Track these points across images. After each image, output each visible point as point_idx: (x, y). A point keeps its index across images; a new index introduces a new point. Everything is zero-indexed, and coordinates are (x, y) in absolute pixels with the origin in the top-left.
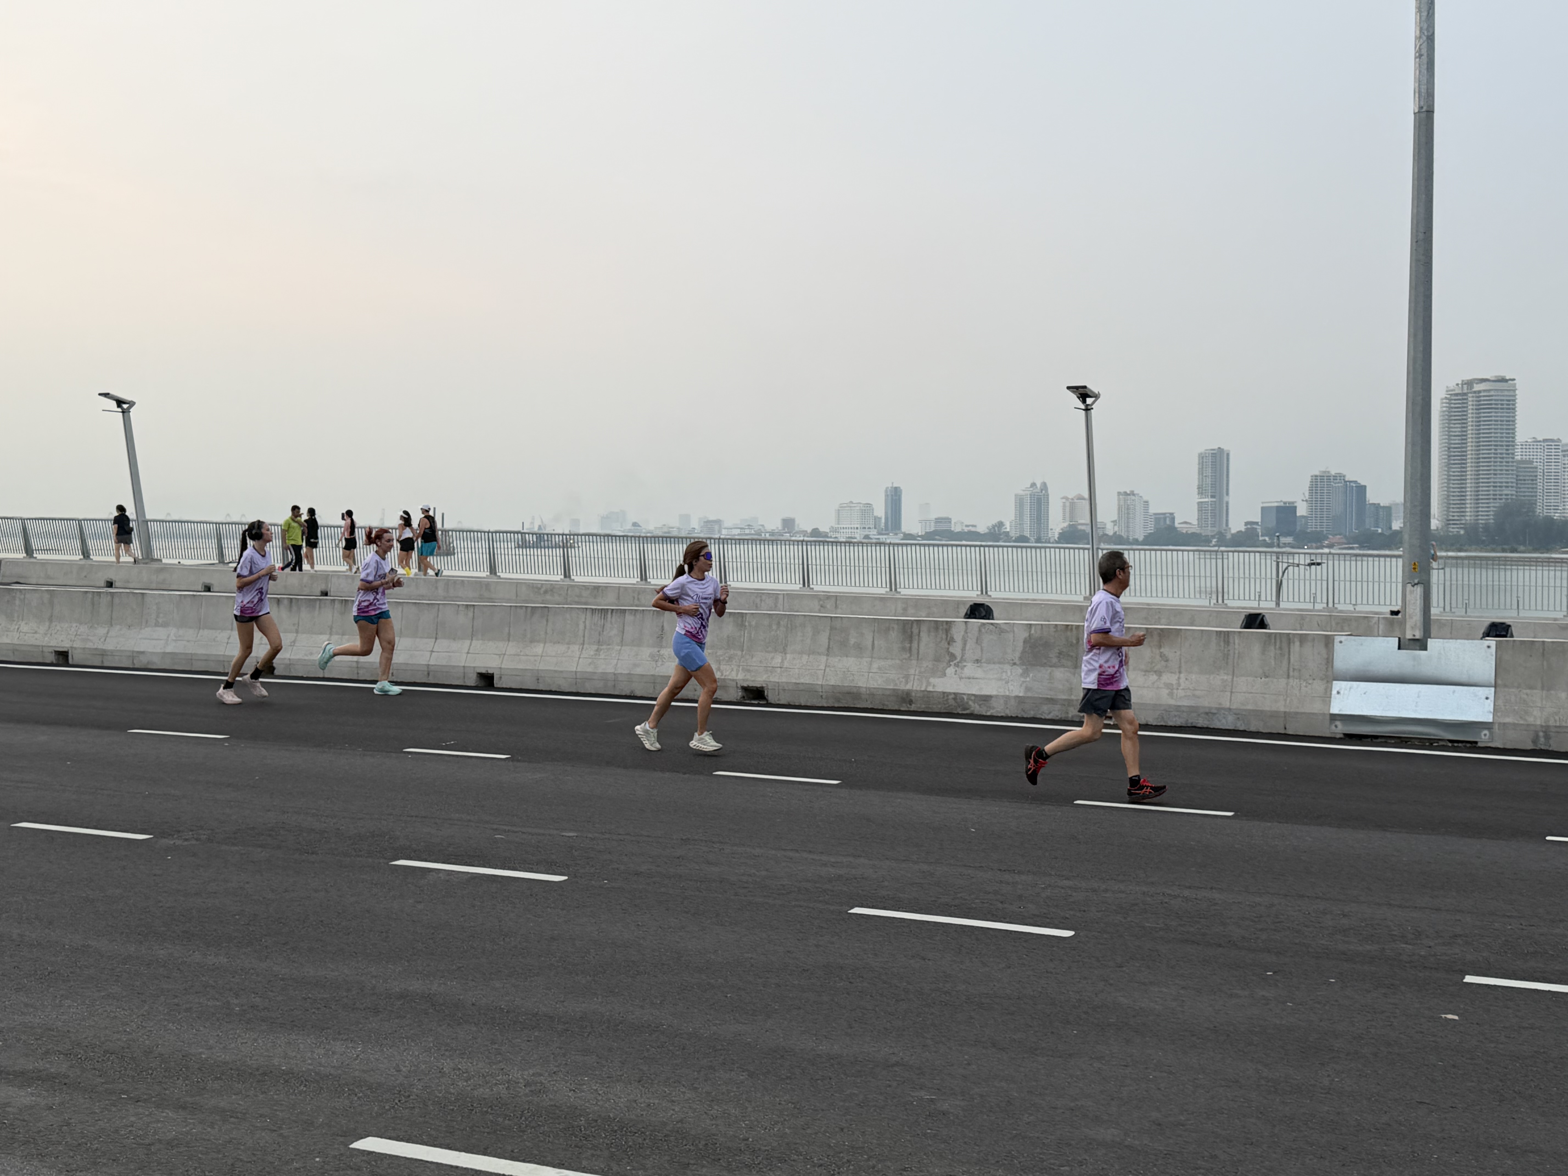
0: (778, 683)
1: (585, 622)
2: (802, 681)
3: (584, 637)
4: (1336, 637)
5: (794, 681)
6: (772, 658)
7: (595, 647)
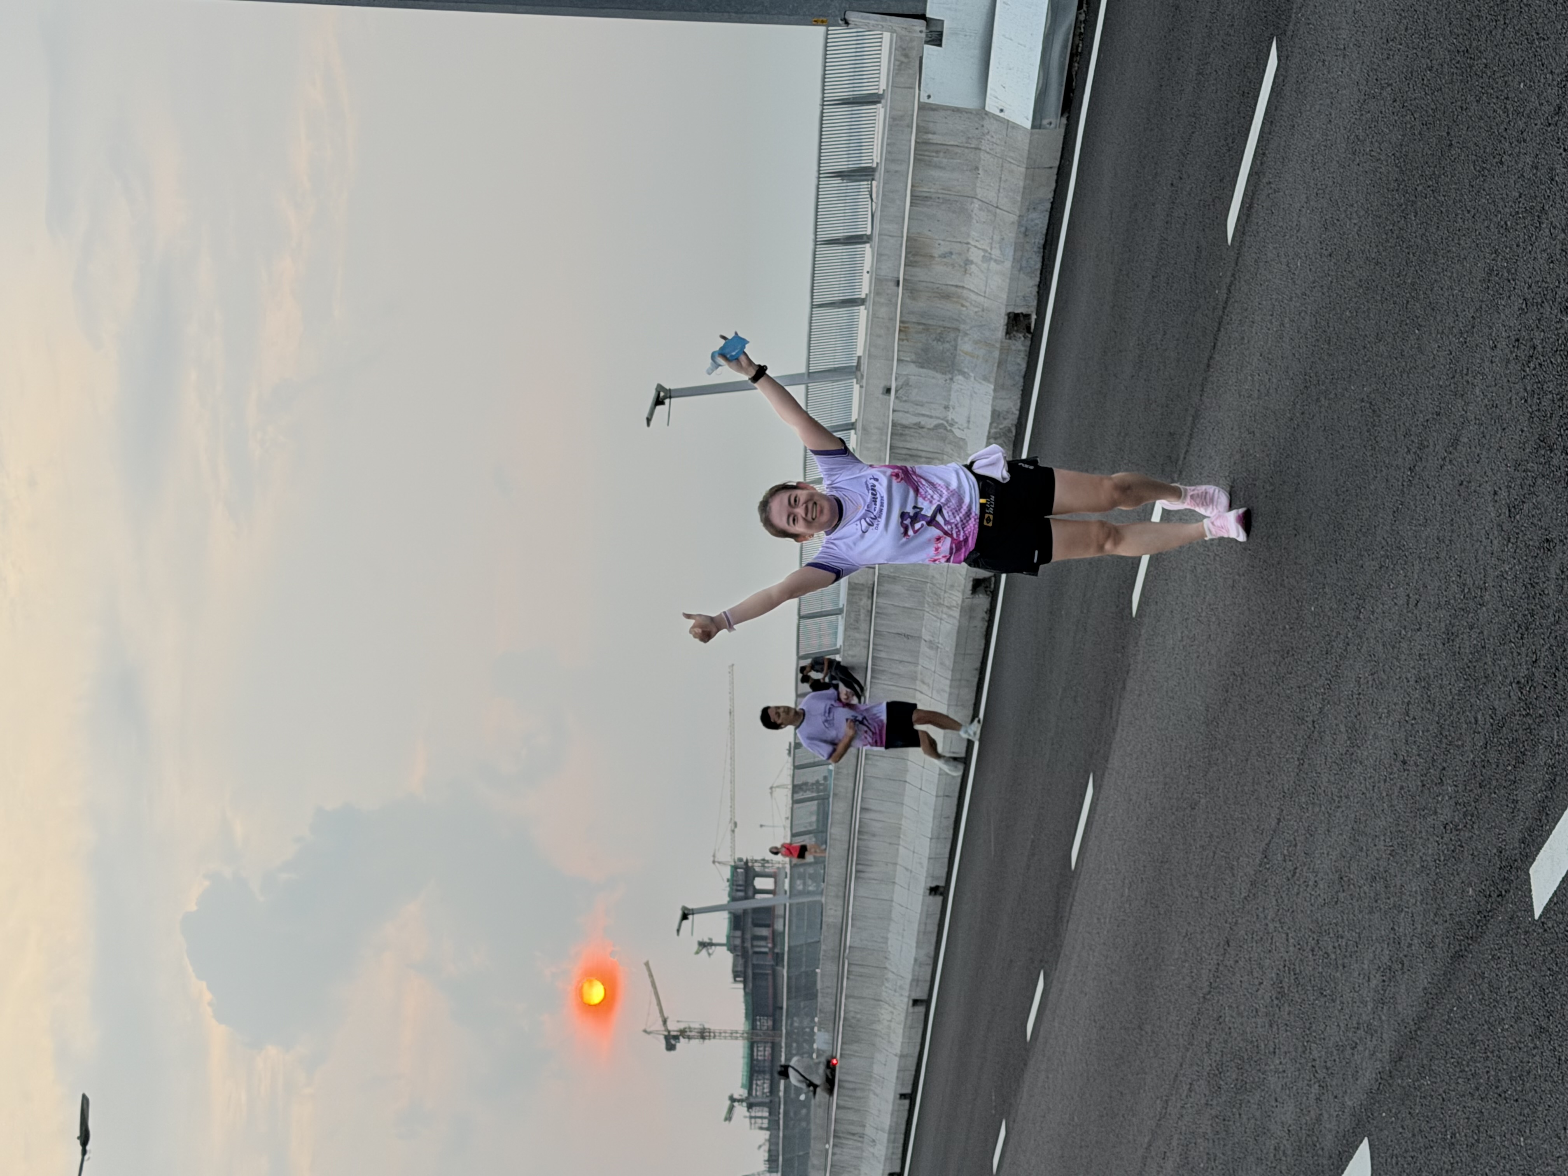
4: (922, 100)
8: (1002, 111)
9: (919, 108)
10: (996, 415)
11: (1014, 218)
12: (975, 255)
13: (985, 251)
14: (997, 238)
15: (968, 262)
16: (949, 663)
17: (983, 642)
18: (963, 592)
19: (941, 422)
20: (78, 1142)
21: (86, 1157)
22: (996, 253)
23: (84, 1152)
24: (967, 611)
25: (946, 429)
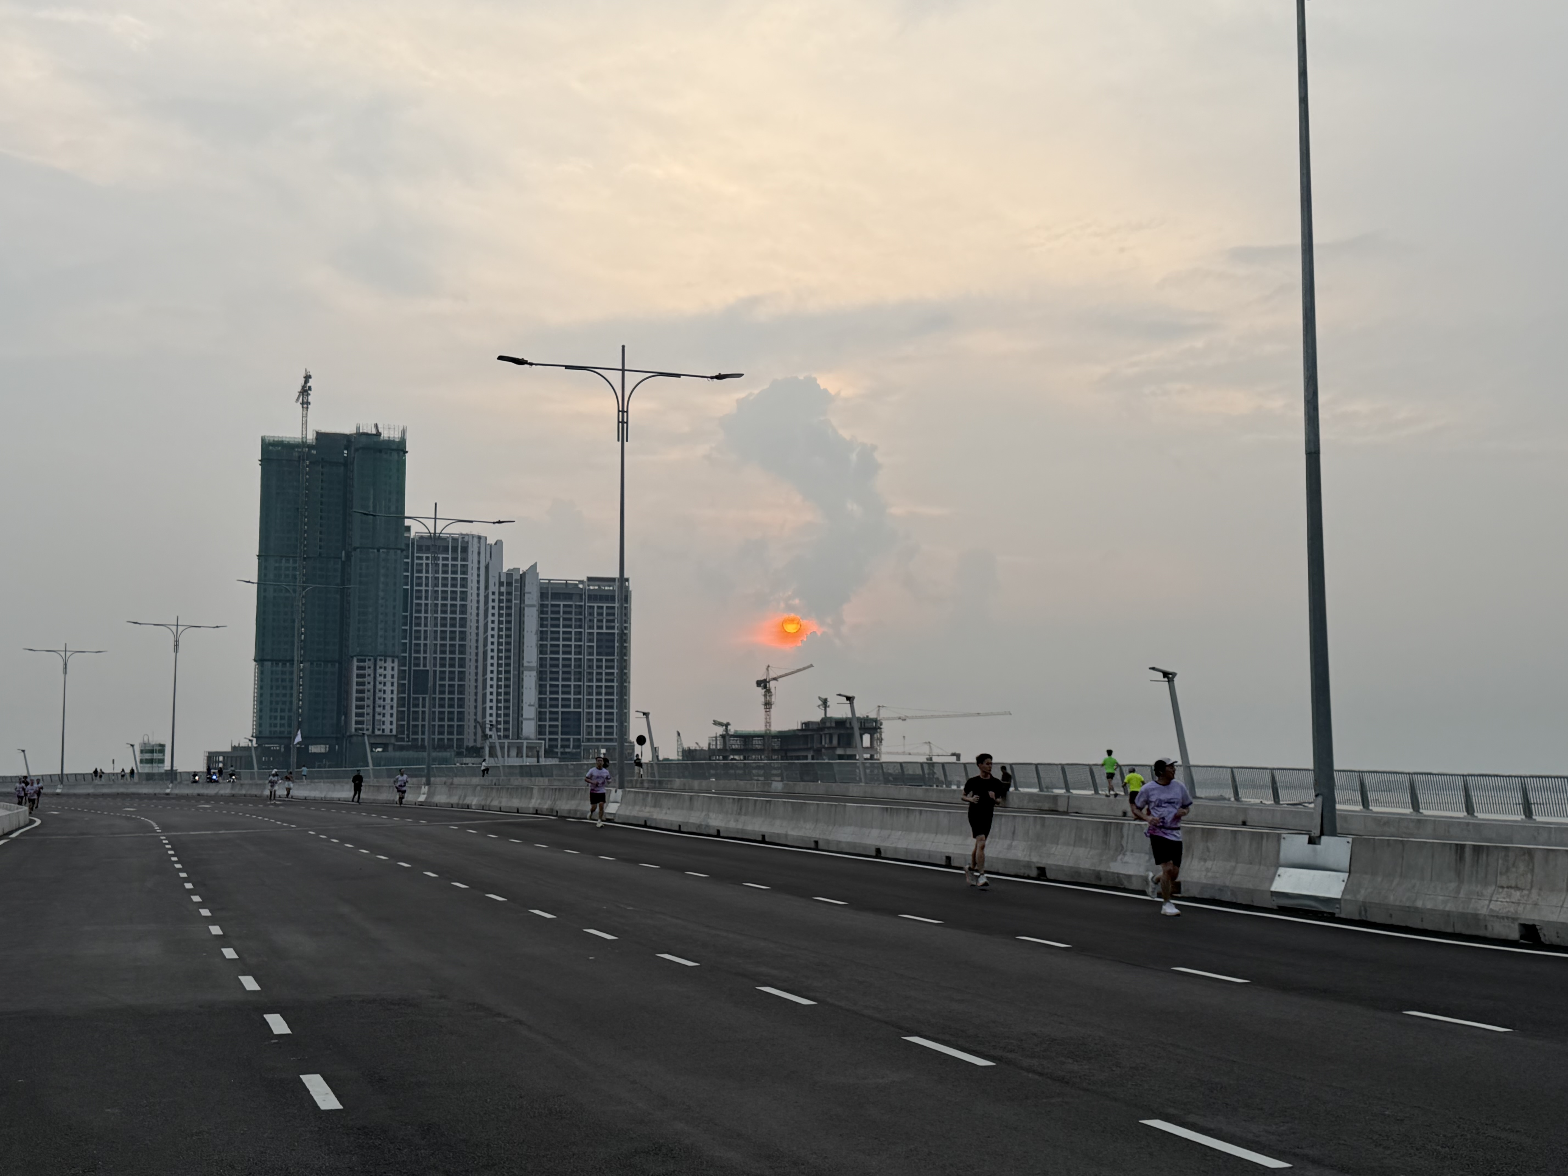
8: (1279, 876)
9: (1278, 834)
10: (1129, 877)
11: (1227, 884)
12: (1209, 864)
13: (1211, 869)
14: (1218, 875)
15: (1205, 860)
16: (1001, 856)
17: (1012, 873)
18: (1038, 862)
19: (1125, 848)
20: (718, 374)
21: (709, 379)
22: (1210, 874)
23: (712, 378)
24: (1028, 865)
25: (1122, 850)
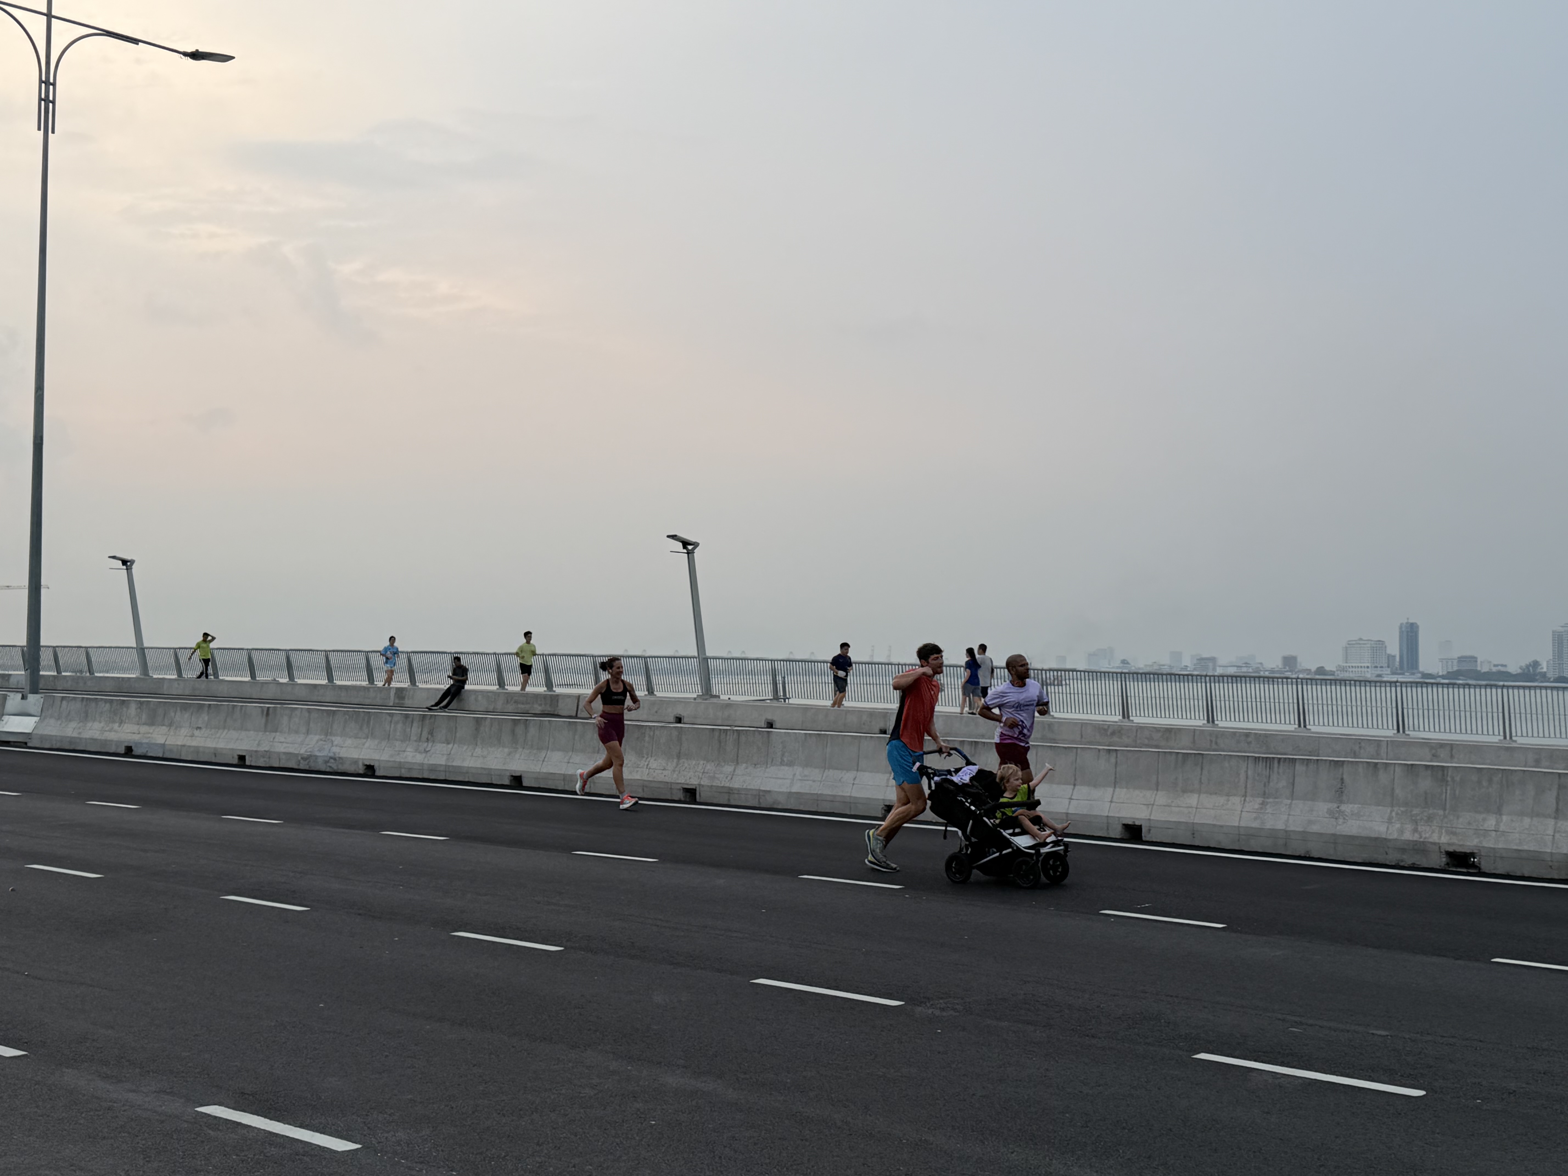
0: (1494, 849)
1: (1247, 772)
2: (1526, 848)
3: (1246, 787)
5: (1515, 847)
6: (1484, 820)
7: (1260, 800)
16: (1315, 828)
17: (1360, 861)
